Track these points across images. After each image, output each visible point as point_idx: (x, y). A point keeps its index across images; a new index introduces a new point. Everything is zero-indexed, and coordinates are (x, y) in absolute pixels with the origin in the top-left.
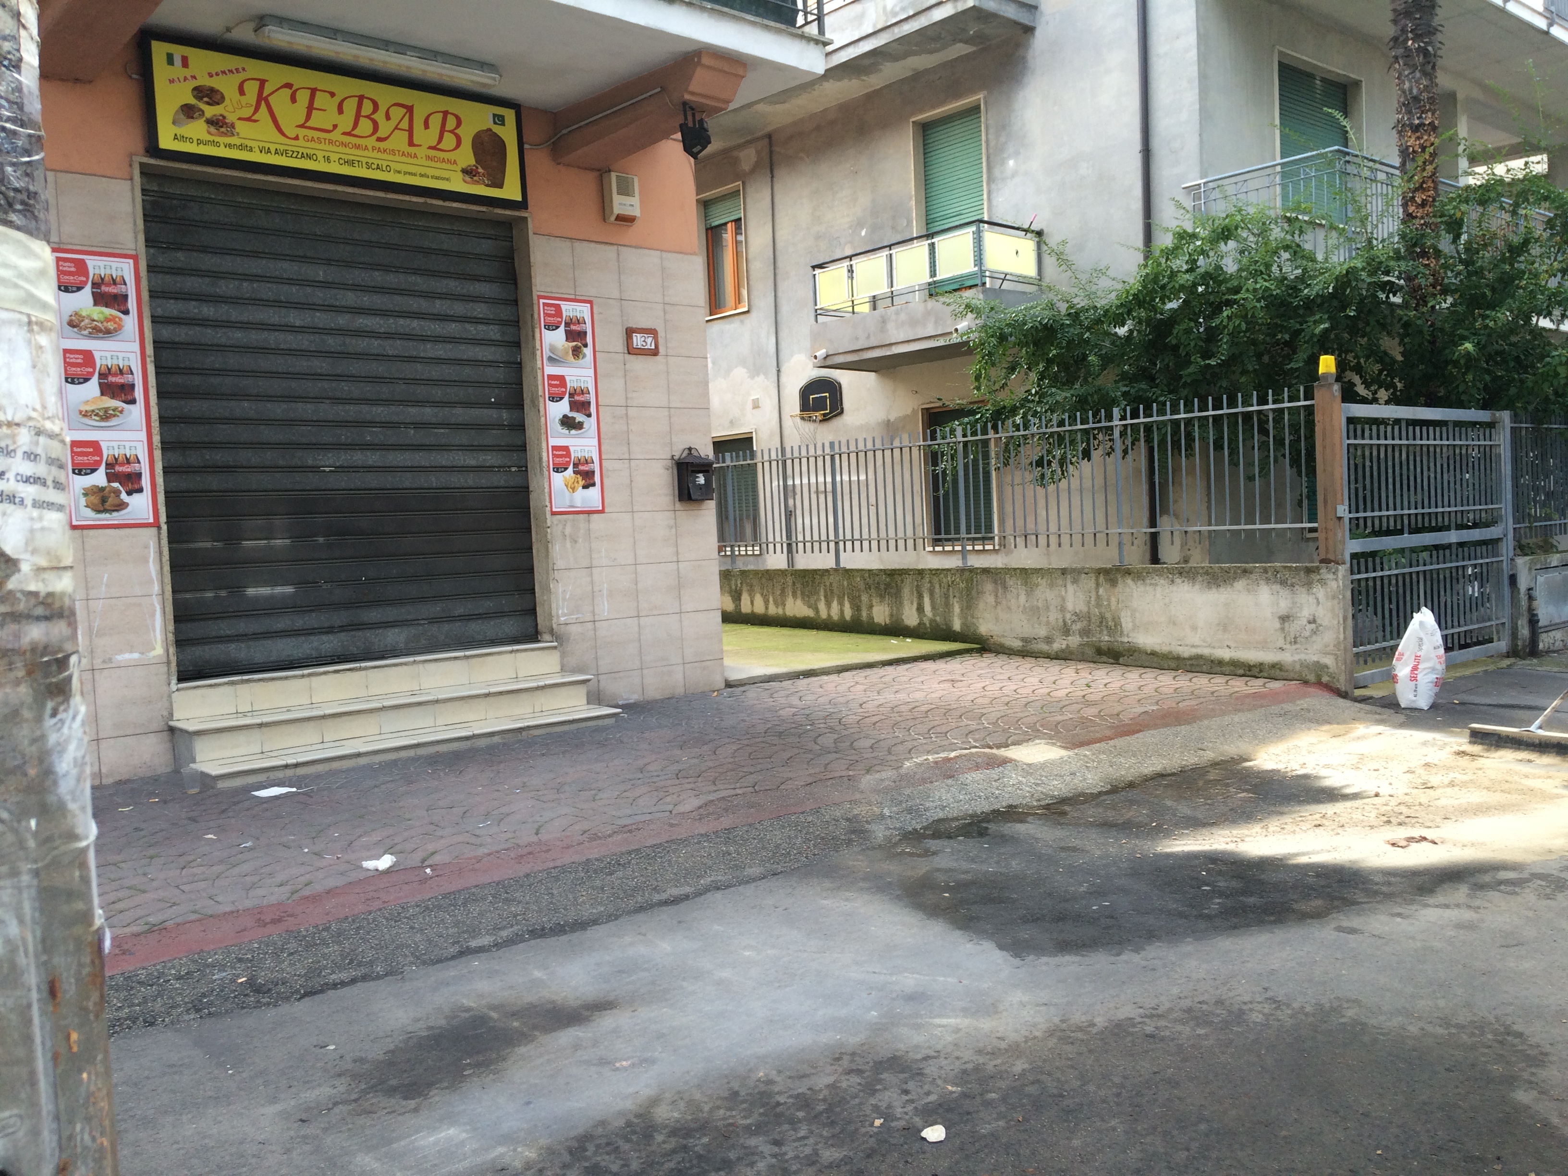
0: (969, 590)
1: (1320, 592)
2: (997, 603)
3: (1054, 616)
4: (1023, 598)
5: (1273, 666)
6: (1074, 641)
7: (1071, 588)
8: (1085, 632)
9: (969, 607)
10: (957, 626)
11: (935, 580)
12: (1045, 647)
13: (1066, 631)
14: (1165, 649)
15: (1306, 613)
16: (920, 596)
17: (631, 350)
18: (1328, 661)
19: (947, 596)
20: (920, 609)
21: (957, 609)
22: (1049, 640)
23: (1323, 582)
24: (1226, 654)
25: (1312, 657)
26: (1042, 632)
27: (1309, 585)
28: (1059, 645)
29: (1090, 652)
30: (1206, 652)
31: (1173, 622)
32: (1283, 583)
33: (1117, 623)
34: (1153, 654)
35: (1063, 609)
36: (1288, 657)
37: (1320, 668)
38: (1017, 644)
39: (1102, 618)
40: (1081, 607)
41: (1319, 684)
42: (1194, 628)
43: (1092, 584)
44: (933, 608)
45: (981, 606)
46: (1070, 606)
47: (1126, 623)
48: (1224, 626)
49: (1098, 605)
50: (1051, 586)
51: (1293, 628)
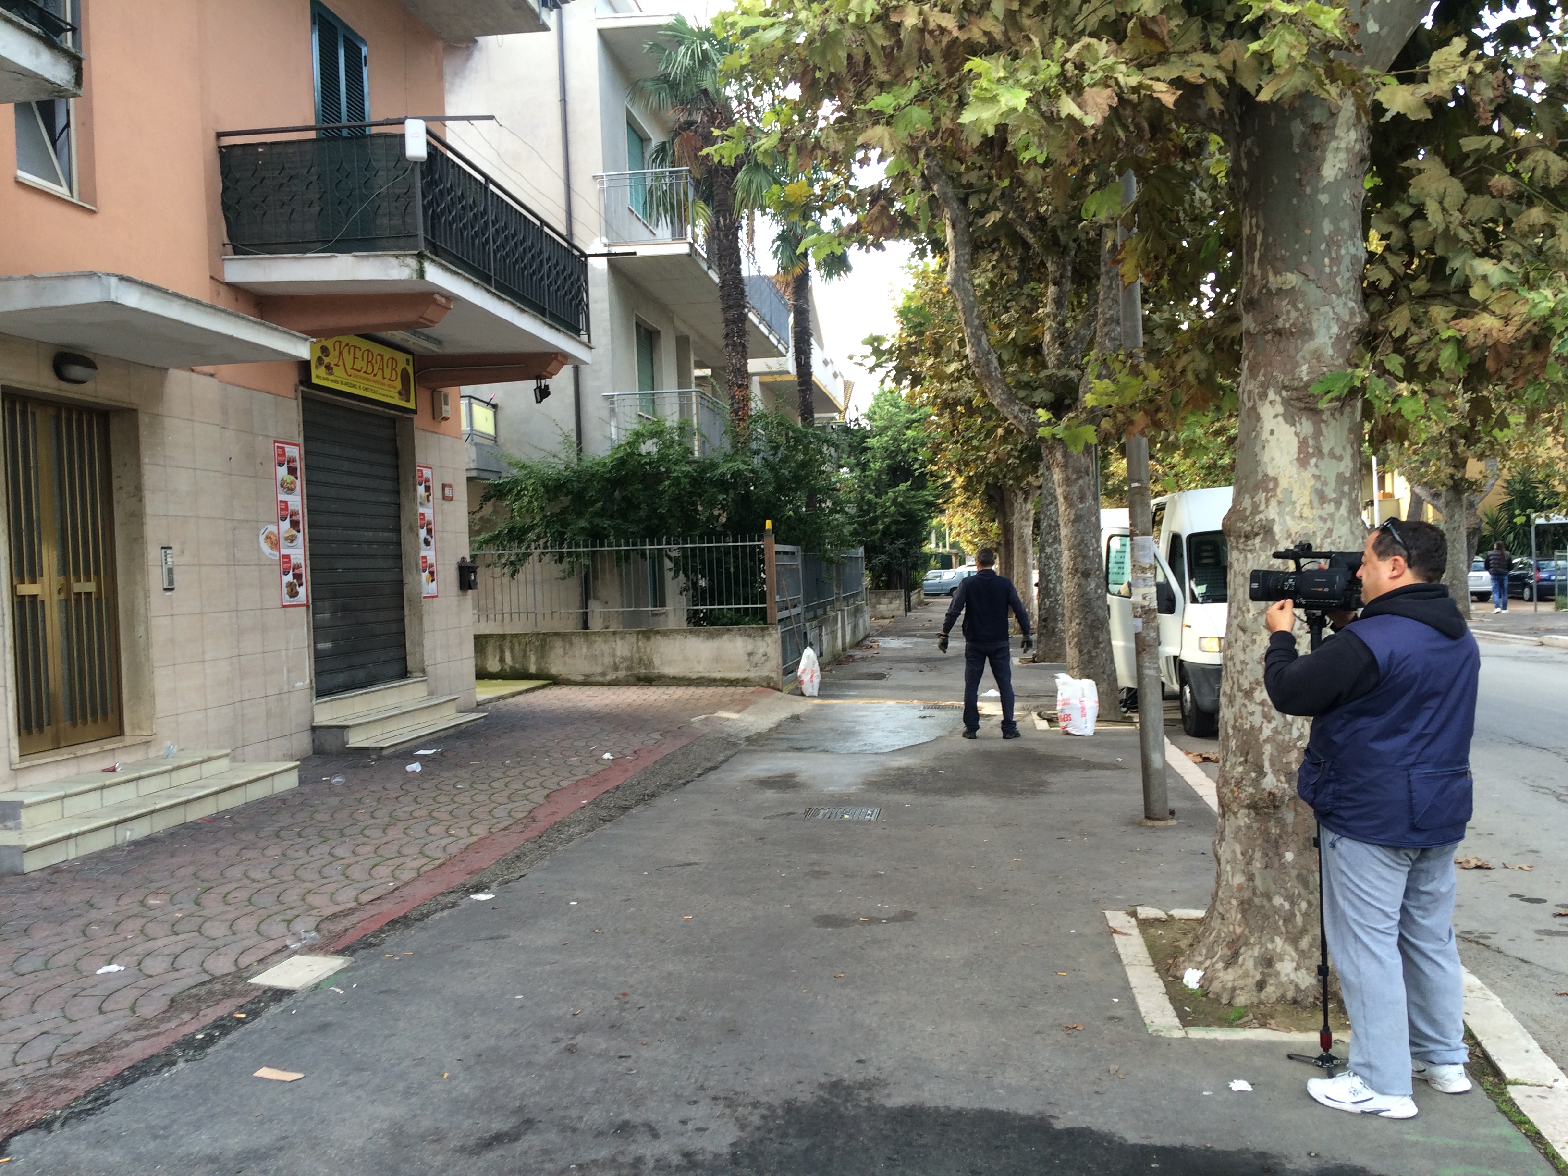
0: (543, 646)
1: (768, 640)
2: (565, 654)
3: (607, 660)
4: (584, 650)
5: (745, 680)
6: (621, 674)
7: (619, 642)
8: (629, 668)
9: (543, 657)
10: (533, 669)
11: (515, 641)
12: (601, 679)
13: (616, 668)
14: (681, 675)
15: (762, 651)
16: (502, 652)
17: (444, 498)
18: (773, 675)
19: (525, 651)
20: (502, 660)
21: (533, 659)
22: (603, 674)
23: (770, 635)
24: (718, 675)
25: (765, 673)
26: (599, 670)
27: (763, 636)
28: (610, 677)
29: (632, 680)
30: (706, 675)
31: (686, 659)
32: (749, 636)
33: (651, 661)
34: (674, 678)
35: (614, 655)
36: (753, 674)
37: (768, 679)
38: (580, 678)
39: (641, 660)
40: (626, 653)
41: (769, 687)
42: (699, 662)
43: (634, 640)
44: (513, 658)
45: (552, 656)
46: (619, 653)
47: (657, 661)
48: (717, 660)
49: (638, 651)
50: (606, 642)
51: (755, 659)
